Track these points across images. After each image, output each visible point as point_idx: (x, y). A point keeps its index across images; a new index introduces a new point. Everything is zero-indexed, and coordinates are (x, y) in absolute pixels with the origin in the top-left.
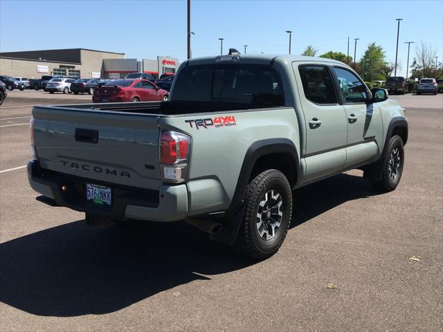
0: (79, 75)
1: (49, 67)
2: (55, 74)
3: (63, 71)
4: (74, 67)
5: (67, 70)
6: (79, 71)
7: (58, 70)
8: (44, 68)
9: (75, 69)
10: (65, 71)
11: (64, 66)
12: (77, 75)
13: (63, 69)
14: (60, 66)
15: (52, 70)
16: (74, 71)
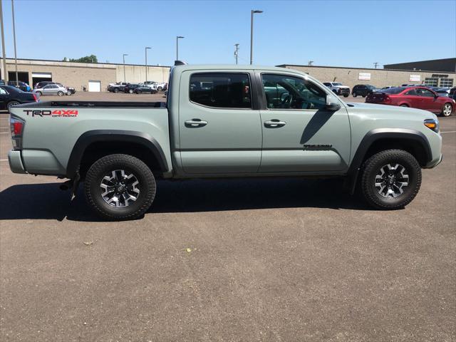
0: (452, 83)
1: (422, 77)
2: (426, 82)
3: (435, 79)
4: (447, 76)
5: (440, 79)
6: (452, 80)
7: (430, 79)
8: (416, 78)
9: (448, 78)
10: (437, 80)
11: (437, 76)
12: (450, 83)
13: (435, 78)
14: (433, 75)
15: (424, 80)
16: (447, 80)
